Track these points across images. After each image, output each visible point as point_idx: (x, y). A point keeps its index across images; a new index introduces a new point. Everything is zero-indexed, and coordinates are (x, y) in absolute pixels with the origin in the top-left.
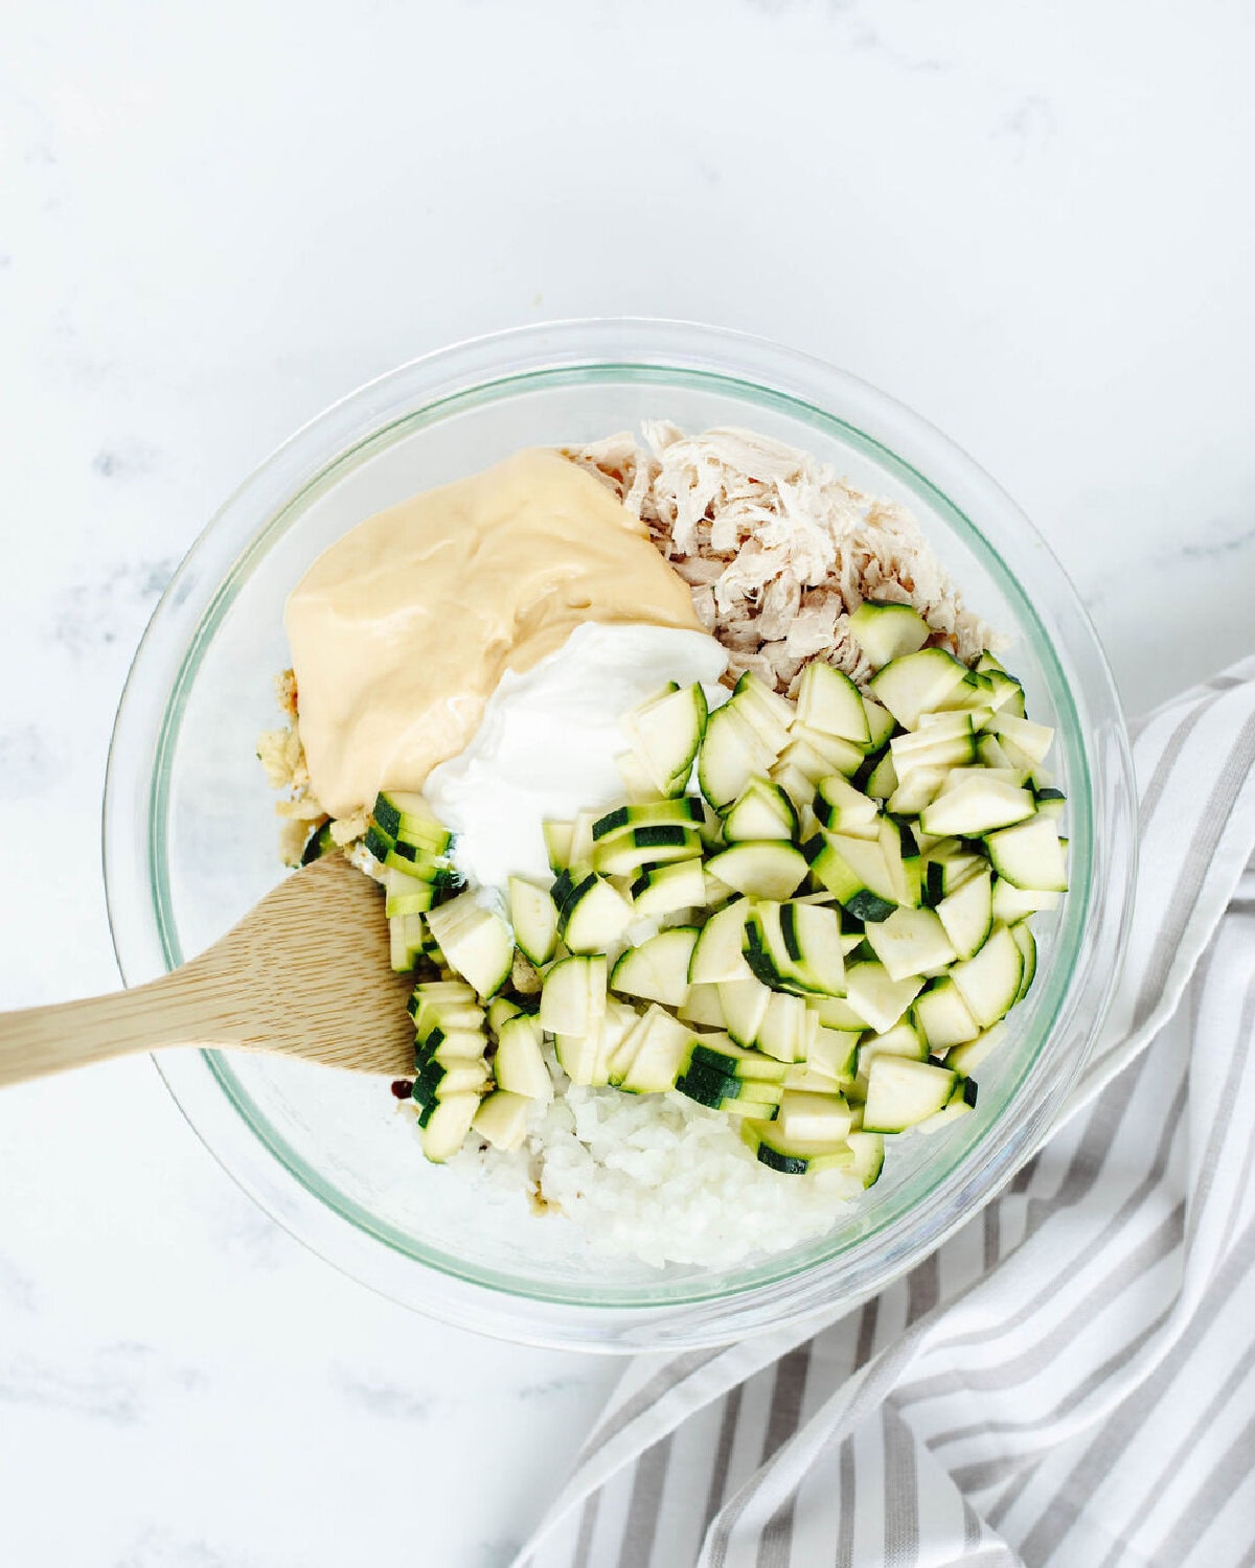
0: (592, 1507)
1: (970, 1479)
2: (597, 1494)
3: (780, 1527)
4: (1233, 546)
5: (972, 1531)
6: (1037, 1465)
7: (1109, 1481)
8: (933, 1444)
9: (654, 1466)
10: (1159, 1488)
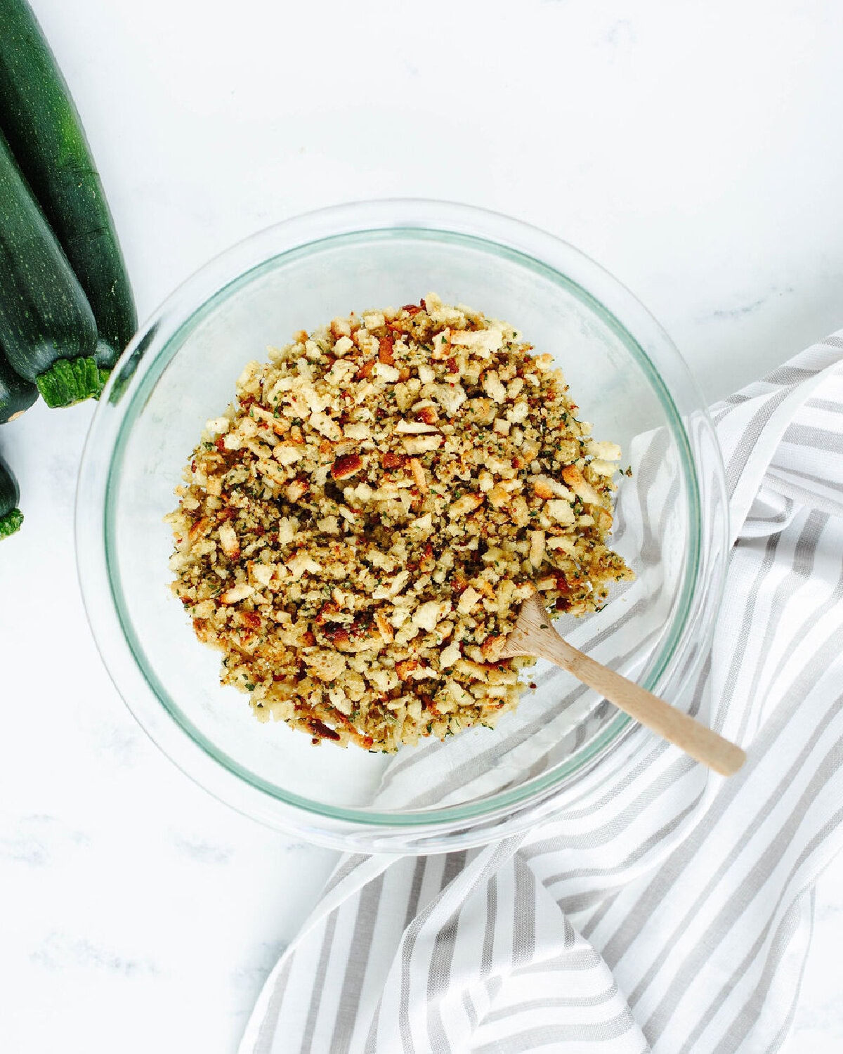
0: (332, 920)
1: (570, 905)
2: (336, 912)
3: (448, 934)
4: (746, 310)
5: (569, 937)
6: (616, 896)
7: (660, 907)
8: (547, 883)
9: (372, 895)
10: (694, 911)
